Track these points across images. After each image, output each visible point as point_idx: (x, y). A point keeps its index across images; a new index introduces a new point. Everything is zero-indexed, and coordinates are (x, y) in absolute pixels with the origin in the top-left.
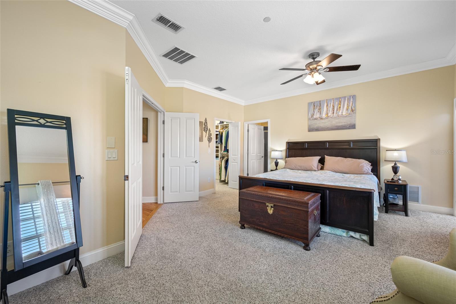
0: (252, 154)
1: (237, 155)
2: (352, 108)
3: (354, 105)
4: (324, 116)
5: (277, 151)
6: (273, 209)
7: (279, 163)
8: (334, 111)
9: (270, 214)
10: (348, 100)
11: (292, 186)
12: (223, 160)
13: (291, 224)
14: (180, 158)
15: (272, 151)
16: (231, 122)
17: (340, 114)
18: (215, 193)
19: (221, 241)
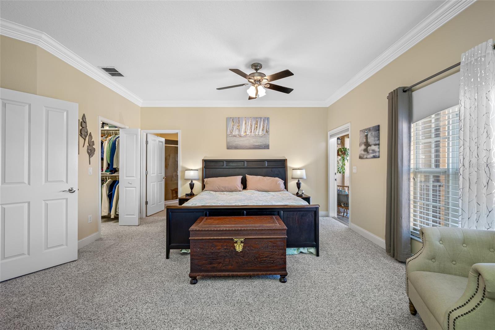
0: (152, 174)
1: (135, 176)
2: (266, 129)
3: (268, 126)
4: (243, 134)
5: (192, 170)
6: (242, 244)
7: (194, 185)
8: (251, 130)
9: (239, 251)
10: (263, 121)
11: (245, 212)
12: (105, 185)
13: (266, 257)
14: (29, 183)
15: (186, 170)
16: (124, 127)
17: (257, 133)
18: (101, 239)
19: (179, 317)
